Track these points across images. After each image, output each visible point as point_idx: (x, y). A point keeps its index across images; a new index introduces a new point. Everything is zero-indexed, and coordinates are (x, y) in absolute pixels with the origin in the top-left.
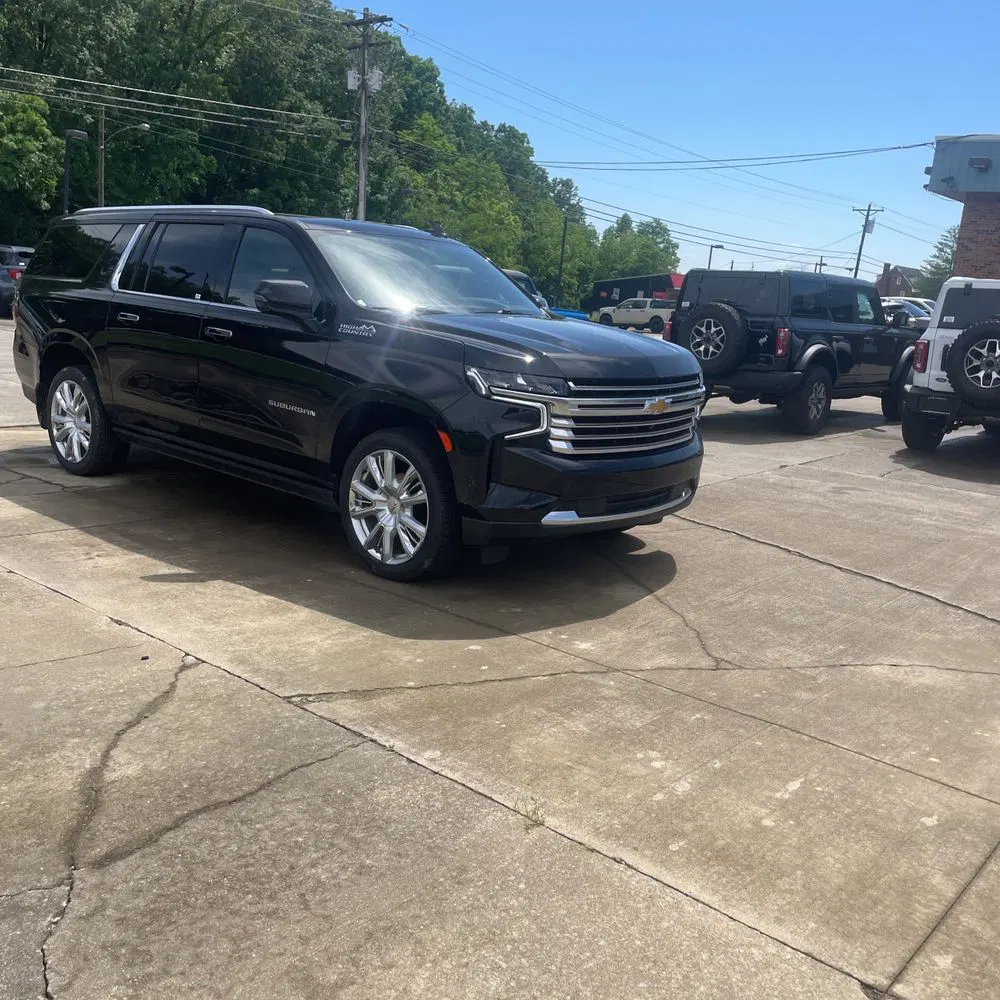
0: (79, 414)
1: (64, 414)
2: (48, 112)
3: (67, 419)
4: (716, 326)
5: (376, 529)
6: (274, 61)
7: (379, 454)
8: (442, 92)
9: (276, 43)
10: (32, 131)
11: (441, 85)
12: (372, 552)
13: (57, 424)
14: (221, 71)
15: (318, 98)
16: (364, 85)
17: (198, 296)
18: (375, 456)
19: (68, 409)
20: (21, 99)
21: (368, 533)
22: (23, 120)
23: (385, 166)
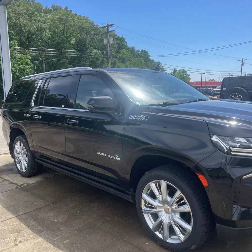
0: (23, 154)
1: (19, 154)
2: (31, 59)
3: (20, 155)
4: (238, 95)
5: (158, 221)
6: (85, 41)
7: (157, 182)
8: (126, 44)
9: (85, 36)
10: (27, 64)
11: (126, 42)
12: (157, 233)
13: (17, 157)
14: (72, 44)
15: (96, 48)
16: (108, 42)
17: (63, 106)
18: (155, 183)
19: (20, 152)
20: (24, 56)
21: (154, 223)
22: (24, 61)
23: (114, 63)
